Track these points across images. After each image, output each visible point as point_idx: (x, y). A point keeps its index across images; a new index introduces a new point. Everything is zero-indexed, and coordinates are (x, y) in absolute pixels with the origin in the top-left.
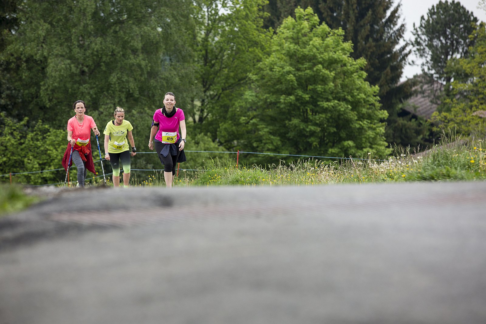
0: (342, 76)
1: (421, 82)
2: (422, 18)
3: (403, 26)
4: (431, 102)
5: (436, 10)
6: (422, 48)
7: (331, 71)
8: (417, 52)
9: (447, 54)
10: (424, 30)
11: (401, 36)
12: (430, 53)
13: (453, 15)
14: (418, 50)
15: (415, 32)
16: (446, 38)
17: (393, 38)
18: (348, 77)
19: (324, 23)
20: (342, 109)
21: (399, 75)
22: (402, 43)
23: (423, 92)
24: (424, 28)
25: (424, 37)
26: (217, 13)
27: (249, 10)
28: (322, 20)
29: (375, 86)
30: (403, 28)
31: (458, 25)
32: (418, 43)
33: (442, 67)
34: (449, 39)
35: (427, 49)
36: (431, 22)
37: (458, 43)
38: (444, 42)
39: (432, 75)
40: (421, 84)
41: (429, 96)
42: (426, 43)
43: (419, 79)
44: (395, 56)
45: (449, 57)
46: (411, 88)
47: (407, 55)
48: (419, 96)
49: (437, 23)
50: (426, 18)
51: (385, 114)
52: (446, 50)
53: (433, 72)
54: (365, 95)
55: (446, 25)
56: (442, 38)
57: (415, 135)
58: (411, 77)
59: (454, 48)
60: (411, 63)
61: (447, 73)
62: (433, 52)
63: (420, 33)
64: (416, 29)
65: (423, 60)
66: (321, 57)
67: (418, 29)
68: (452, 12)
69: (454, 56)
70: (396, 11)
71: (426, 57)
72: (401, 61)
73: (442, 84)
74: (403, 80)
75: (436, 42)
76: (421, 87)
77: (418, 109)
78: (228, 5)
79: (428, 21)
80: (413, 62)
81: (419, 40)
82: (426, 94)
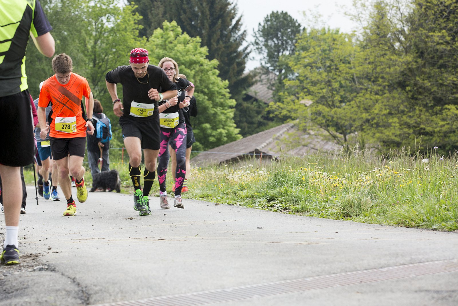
0: (200, 73)
1: (260, 73)
2: (260, 24)
3: (245, 31)
4: (268, 88)
5: (269, 18)
6: (260, 47)
7: (191, 70)
8: (256, 50)
9: (279, 52)
10: (261, 33)
11: (244, 39)
12: (267, 51)
13: (283, 21)
14: (257, 48)
15: (254, 35)
16: (278, 39)
17: (238, 40)
18: (204, 75)
19: (185, 33)
20: (201, 99)
21: (243, 69)
22: (244, 44)
23: (261, 81)
24: (262, 31)
25: (261, 39)
26: (102, 27)
27: (127, 24)
28: (184, 30)
29: (225, 80)
30: (245, 33)
31: (286, 30)
32: (257, 44)
33: (276, 61)
34: (280, 40)
35: (264, 48)
36: (266, 27)
37: (287, 43)
38: (276, 42)
39: (268, 68)
40: (260, 75)
41: (266, 84)
42: (263, 43)
43: (258, 71)
44: (239, 54)
45: (280, 54)
46: (252, 79)
47: (248, 54)
48: (259, 83)
49: (271, 28)
50: (262, 24)
51: (233, 102)
52: (278, 48)
53: (268, 65)
54: (218, 87)
55: (278, 29)
56: (275, 39)
57: (256, 115)
58: (252, 69)
59: (284, 46)
60: (252, 58)
61: (279, 66)
62: (268, 50)
63: (258, 35)
64: (255, 33)
65: (261, 56)
66: (184, 60)
67: (257, 33)
68: (281, 19)
69: (284, 53)
70: (239, 20)
71: (263, 54)
72: (244, 58)
73: (275, 74)
74: (246, 72)
75: (270, 43)
76: (260, 77)
77: (258, 94)
78: (111, 20)
79: (264, 27)
80: (253, 58)
81: (257, 41)
82: (264, 82)
